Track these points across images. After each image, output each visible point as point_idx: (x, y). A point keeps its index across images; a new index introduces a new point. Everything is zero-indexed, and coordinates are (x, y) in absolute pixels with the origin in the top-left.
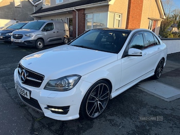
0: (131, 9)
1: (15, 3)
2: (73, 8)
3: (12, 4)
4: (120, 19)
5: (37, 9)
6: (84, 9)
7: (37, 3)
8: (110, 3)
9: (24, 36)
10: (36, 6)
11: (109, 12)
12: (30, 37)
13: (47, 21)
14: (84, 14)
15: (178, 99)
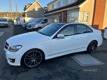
0: (96, 9)
1: (35, 9)
2: (61, 11)
3: (34, 10)
4: (88, 15)
5: (46, 11)
6: (66, 11)
7: (46, 9)
8: (79, 7)
9: (32, 26)
10: (45, 10)
11: (80, 12)
12: (34, 26)
13: (45, 18)
14: (67, 14)
15: (91, 66)
